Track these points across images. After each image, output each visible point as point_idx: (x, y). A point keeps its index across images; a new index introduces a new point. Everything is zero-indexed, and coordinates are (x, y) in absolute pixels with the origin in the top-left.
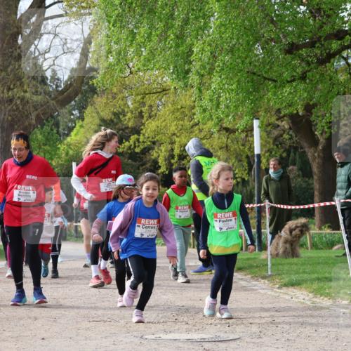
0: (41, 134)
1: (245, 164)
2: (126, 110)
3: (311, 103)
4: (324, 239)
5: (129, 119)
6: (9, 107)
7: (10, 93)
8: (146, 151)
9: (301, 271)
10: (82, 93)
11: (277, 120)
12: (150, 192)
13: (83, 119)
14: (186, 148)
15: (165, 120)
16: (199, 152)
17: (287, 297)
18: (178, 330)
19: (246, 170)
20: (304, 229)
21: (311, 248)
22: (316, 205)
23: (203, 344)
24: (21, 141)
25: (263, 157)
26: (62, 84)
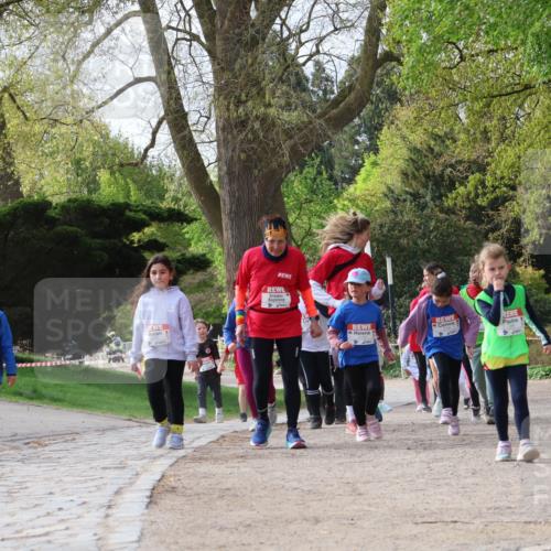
0: (300, 182)
2: (457, 129)
6: (242, 136)
7: (241, 110)
10: (373, 104)
13: (376, 151)
26: (335, 88)
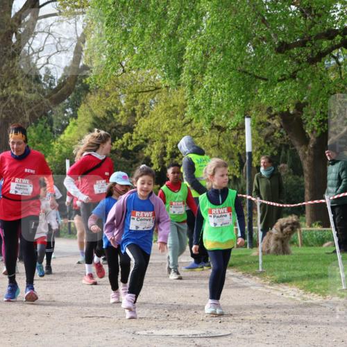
0: (35, 131)
1: (237, 161)
2: (119, 108)
3: (302, 102)
4: (314, 236)
5: (122, 117)
6: (4, 105)
7: (4, 91)
8: (139, 148)
9: (292, 267)
10: (75, 92)
11: (269, 118)
12: (145, 186)
13: (76, 117)
14: (179, 146)
15: (158, 118)
16: (191, 150)
17: (278, 294)
18: (170, 325)
19: (237, 167)
21: (302, 245)
22: (307, 203)
23: (195, 339)
24: (20, 135)
25: (254, 155)
26: (56, 83)
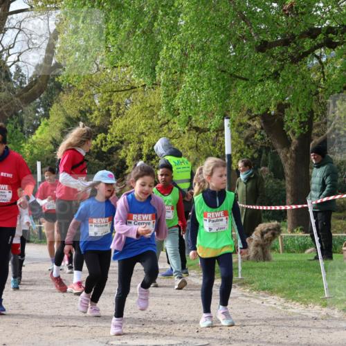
2: (93, 108)
3: (284, 102)
4: (296, 242)
5: (96, 117)
8: (113, 150)
9: (272, 275)
10: (47, 91)
11: (249, 119)
12: (146, 188)
13: (48, 117)
14: (155, 148)
15: (133, 119)
16: (168, 152)
17: (258, 302)
18: (145, 335)
20: (276, 232)
21: (283, 252)
22: (288, 208)
25: (233, 158)
26: (27, 81)
